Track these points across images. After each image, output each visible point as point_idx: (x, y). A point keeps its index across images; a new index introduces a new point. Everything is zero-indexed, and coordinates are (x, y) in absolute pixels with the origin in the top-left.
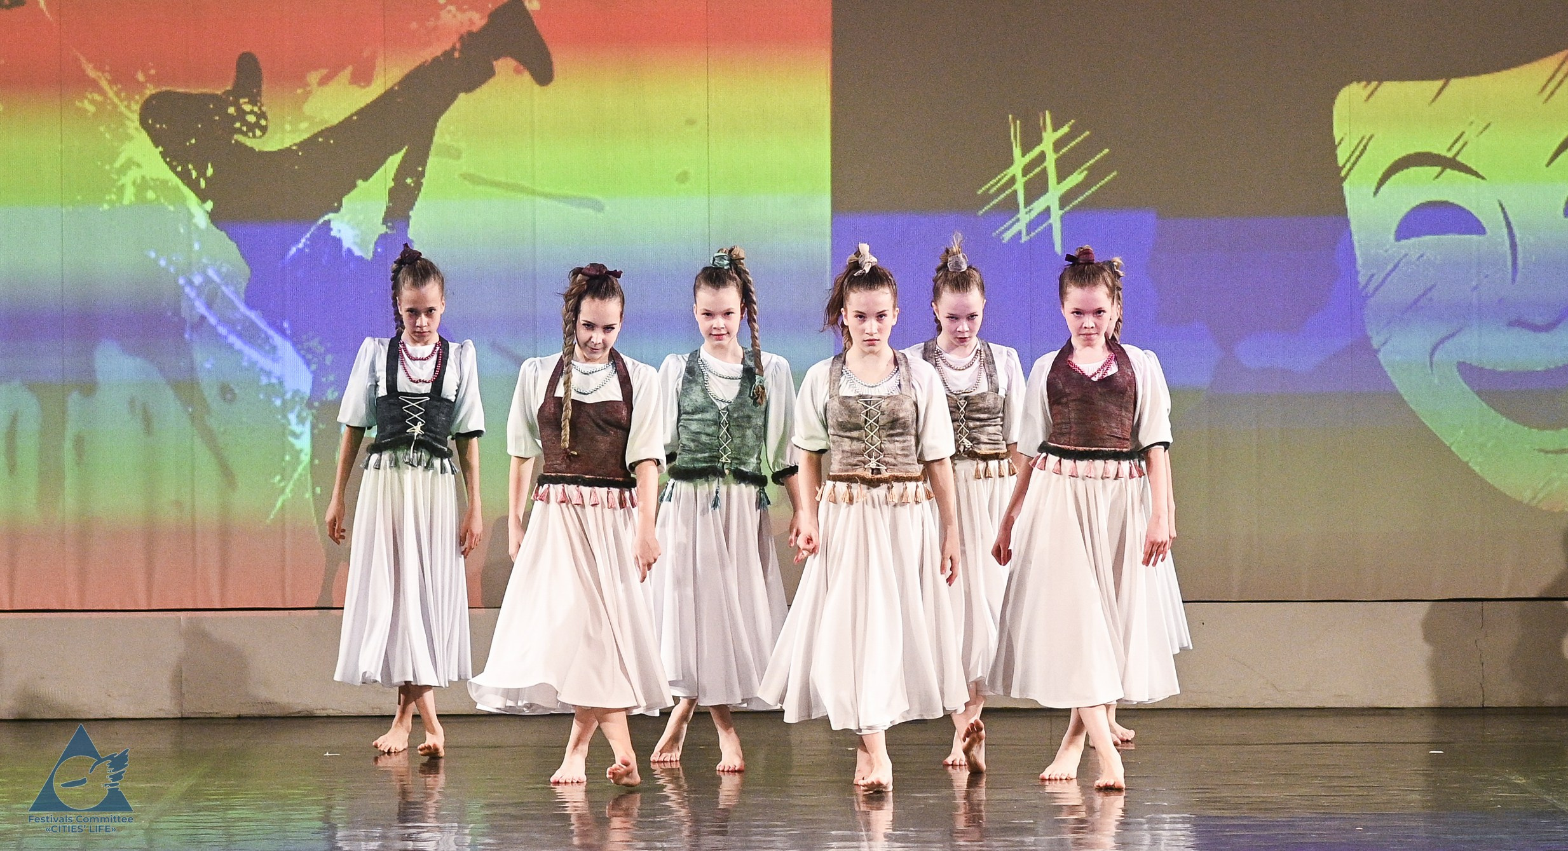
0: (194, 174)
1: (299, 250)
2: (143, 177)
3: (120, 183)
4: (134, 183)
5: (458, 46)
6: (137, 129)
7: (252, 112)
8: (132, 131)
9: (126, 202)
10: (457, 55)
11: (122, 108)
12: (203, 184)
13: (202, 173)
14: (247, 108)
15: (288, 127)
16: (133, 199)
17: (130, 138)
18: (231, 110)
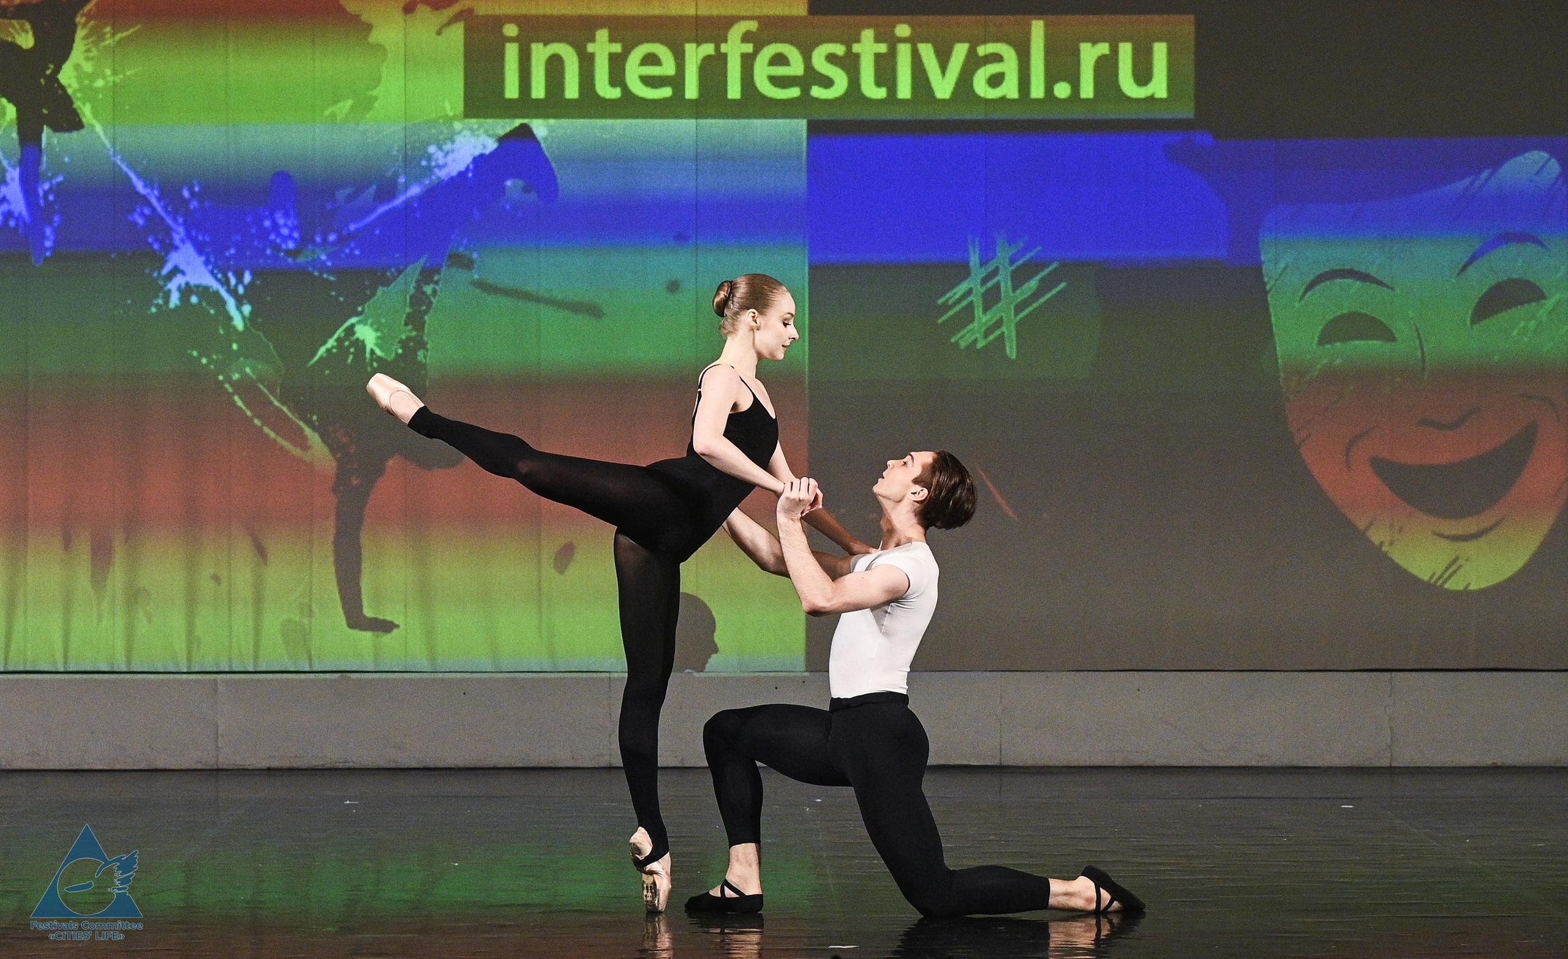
0: (233, 281)
1: (327, 350)
2: (187, 284)
3: (166, 289)
4: (179, 289)
5: (471, 167)
6: (183, 241)
7: (285, 225)
8: (177, 242)
9: (172, 305)
10: (470, 175)
11: (169, 221)
12: (241, 290)
13: (240, 280)
14: (281, 221)
15: (318, 239)
16: (178, 303)
17: (176, 248)
18: (267, 223)
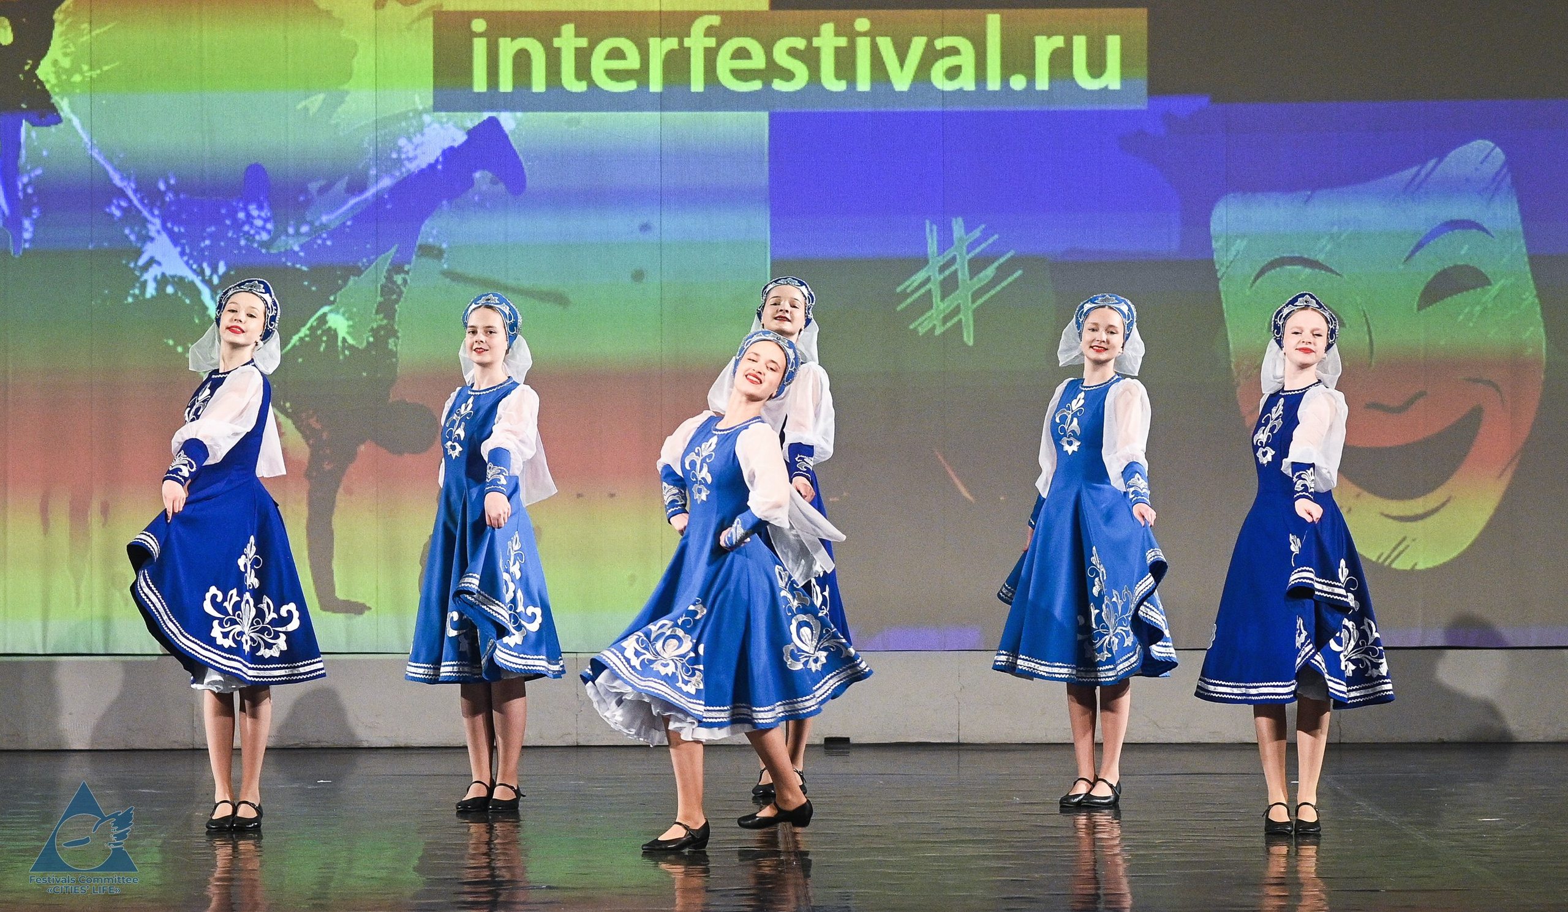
0: (208, 272)
1: (301, 339)
2: (163, 274)
3: (142, 279)
4: (155, 279)
5: (441, 159)
6: (158, 232)
7: (259, 217)
8: (153, 234)
9: (148, 295)
10: (440, 167)
11: (145, 213)
12: (216, 280)
13: (215, 270)
14: (255, 213)
15: (291, 231)
16: (154, 293)
17: (152, 239)
18: (241, 215)
